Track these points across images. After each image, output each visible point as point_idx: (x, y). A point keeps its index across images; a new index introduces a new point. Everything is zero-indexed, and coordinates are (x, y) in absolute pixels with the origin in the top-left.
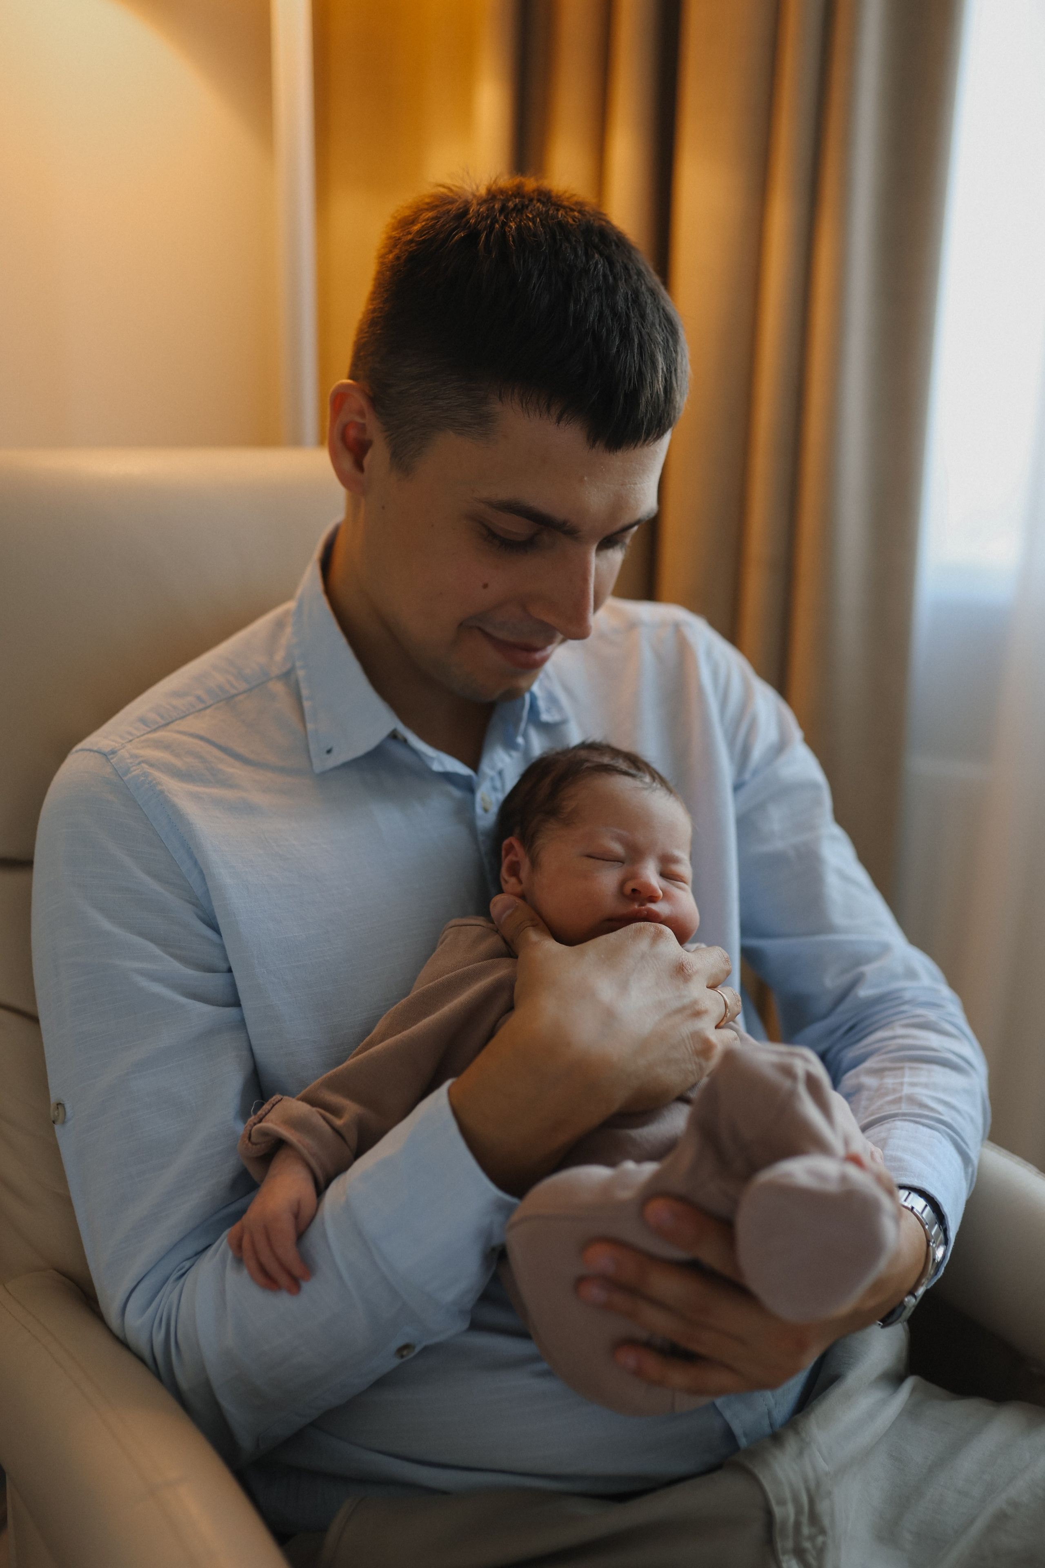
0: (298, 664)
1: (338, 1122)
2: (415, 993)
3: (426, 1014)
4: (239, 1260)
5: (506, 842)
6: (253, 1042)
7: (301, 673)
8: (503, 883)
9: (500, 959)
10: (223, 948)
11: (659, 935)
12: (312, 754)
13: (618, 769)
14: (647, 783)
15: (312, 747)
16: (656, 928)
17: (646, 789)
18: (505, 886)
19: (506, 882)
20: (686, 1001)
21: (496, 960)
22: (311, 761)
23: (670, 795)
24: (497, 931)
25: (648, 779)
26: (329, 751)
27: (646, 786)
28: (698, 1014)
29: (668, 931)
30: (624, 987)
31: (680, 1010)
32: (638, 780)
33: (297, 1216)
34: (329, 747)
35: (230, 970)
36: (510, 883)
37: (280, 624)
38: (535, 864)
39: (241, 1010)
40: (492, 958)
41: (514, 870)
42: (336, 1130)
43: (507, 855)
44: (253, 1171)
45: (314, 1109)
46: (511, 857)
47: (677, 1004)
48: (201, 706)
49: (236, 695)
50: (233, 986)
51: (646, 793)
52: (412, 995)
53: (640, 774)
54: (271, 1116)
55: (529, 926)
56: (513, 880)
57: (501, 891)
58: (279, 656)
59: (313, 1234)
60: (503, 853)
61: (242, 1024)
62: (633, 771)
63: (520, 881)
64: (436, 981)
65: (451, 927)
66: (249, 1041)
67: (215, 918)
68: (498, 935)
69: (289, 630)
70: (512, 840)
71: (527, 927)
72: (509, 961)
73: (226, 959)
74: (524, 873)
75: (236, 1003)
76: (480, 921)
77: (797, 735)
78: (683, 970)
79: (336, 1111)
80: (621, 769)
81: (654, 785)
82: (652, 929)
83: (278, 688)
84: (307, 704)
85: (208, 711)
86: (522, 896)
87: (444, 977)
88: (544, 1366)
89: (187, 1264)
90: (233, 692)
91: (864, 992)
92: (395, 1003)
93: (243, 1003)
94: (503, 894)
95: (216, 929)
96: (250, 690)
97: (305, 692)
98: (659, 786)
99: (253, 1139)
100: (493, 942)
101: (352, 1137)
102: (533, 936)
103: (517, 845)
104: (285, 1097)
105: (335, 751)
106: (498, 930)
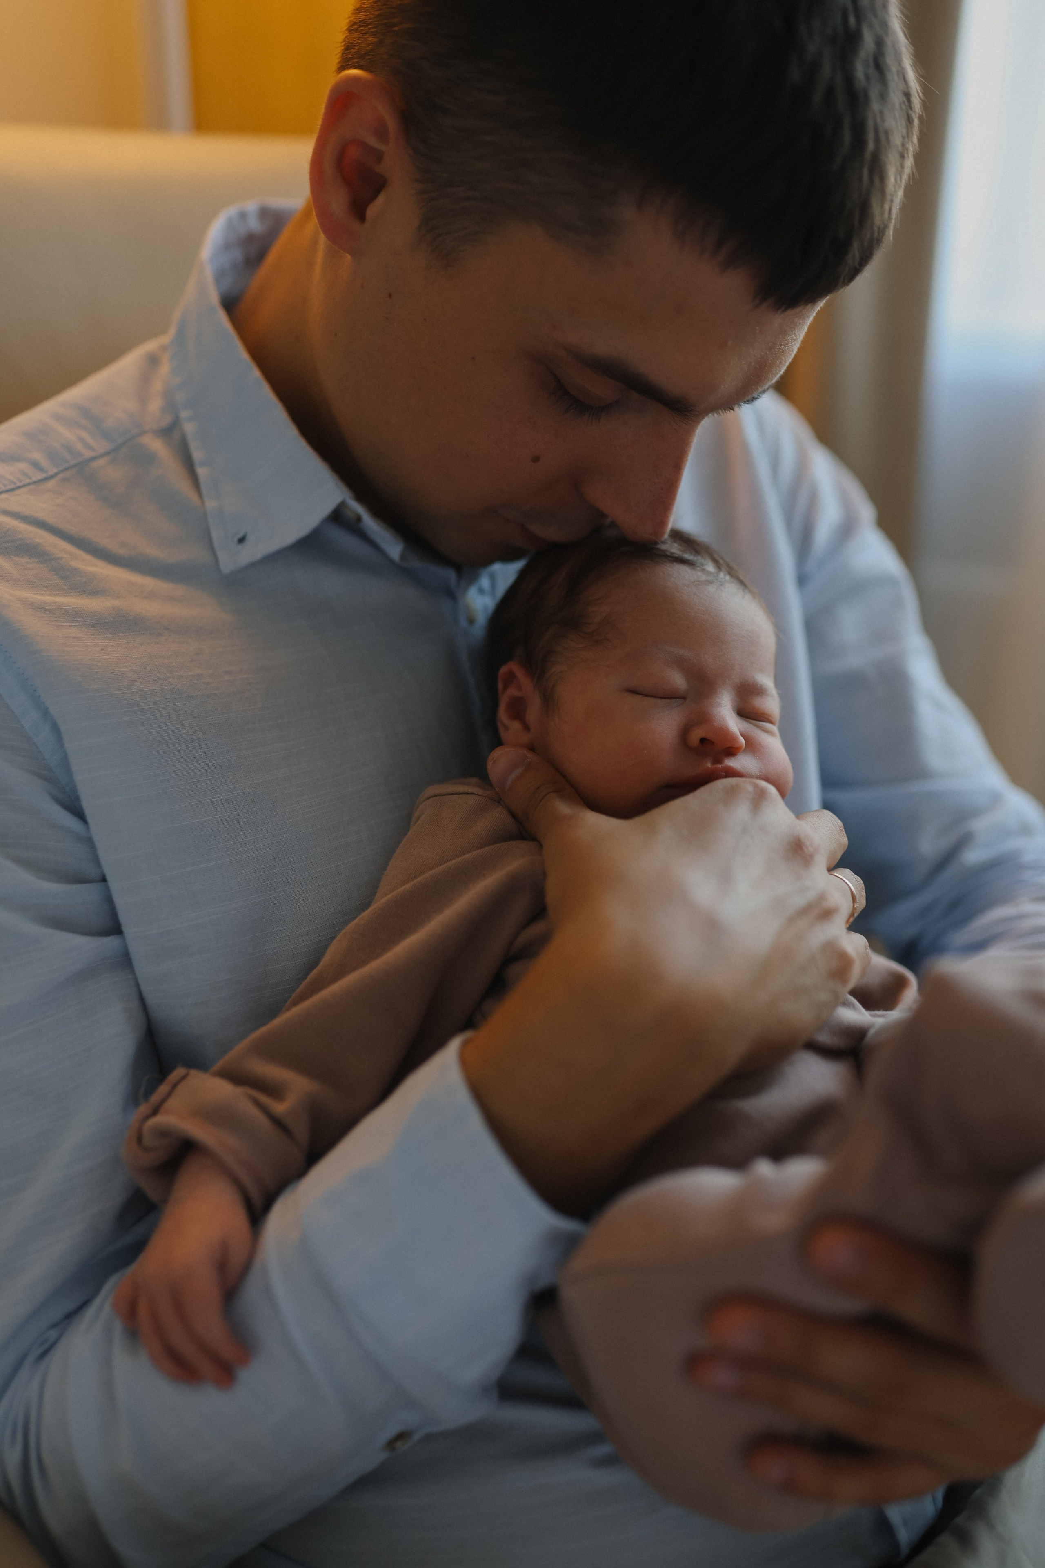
0: (184, 414)
1: (280, 1108)
2: (383, 900)
3: (403, 932)
4: (133, 1332)
5: (503, 670)
6: (145, 988)
7: (189, 428)
8: (501, 730)
9: (510, 843)
10: (90, 842)
11: (760, 797)
12: (216, 546)
13: (668, 554)
14: (709, 573)
15: (216, 534)
16: (756, 786)
17: (711, 582)
18: (503, 734)
19: (506, 728)
20: (811, 895)
21: (504, 845)
22: (215, 555)
23: (743, 590)
24: (499, 801)
25: (710, 567)
26: (241, 540)
27: (709, 578)
28: (827, 914)
29: (772, 790)
30: (726, 878)
31: (804, 911)
32: (699, 569)
33: (222, 1266)
34: (240, 536)
35: (104, 880)
36: (511, 729)
37: (153, 361)
38: (549, 701)
39: (124, 939)
40: (495, 843)
41: (518, 710)
42: (277, 1122)
43: (505, 688)
44: (152, 1192)
45: (239, 1090)
46: (512, 692)
47: (799, 901)
48: (40, 476)
49: (93, 459)
50: (109, 900)
51: (711, 589)
52: (379, 903)
53: (699, 559)
54: (173, 1103)
55: (549, 793)
56: (516, 725)
57: (498, 742)
58: (155, 405)
59: (251, 1292)
60: (500, 685)
61: (125, 961)
62: (688, 556)
63: (526, 727)
64: (415, 881)
65: (428, 798)
66: (138, 986)
67: (77, 798)
68: (501, 807)
69: (165, 368)
70: (513, 666)
71: (545, 796)
72: (523, 845)
73: (96, 861)
74: (533, 713)
75: (115, 929)
76: (471, 786)
77: (866, 512)
78: (801, 848)
79: (274, 1090)
80: (672, 553)
81: (722, 575)
82: (750, 788)
83: (157, 445)
84: (201, 471)
85: (50, 484)
86: (532, 748)
87: (426, 875)
88: (603, 1450)
89: (53, 1334)
90: (89, 454)
91: (973, 856)
92: (354, 918)
93: (126, 929)
94: (503, 747)
95: (79, 814)
96: (115, 450)
97: (197, 455)
98: (728, 577)
99: (147, 1141)
100: (496, 817)
101: (302, 1131)
102: (564, 808)
103: (520, 673)
104: (193, 1072)
105: (250, 539)
106: (500, 799)
